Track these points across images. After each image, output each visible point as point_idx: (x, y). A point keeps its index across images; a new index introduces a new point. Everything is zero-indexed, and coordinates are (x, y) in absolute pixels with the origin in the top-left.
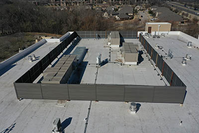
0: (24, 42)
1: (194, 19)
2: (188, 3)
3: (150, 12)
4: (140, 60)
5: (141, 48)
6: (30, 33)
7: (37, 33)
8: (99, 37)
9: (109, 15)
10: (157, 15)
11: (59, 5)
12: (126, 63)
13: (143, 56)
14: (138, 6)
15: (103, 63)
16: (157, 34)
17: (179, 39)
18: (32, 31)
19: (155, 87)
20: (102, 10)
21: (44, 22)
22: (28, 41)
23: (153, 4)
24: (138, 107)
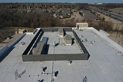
0: (9, 33)
1: (103, 18)
2: (101, 8)
3: (80, 13)
4: (73, 43)
5: (73, 37)
6: (12, 27)
7: (16, 27)
8: (53, 31)
9: (57, 15)
10: (84, 15)
11: (26, 8)
12: (67, 45)
13: (74, 41)
14: (73, 9)
15: (56, 45)
16: (82, 29)
17: (92, 32)
18: (13, 26)
19: (77, 54)
20: (52, 12)
21: (20, 21)
22: (11, 32)
23: (82, 8)
24: (71, 62)
